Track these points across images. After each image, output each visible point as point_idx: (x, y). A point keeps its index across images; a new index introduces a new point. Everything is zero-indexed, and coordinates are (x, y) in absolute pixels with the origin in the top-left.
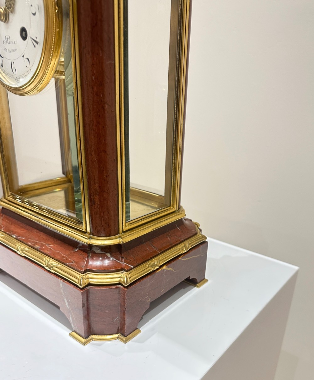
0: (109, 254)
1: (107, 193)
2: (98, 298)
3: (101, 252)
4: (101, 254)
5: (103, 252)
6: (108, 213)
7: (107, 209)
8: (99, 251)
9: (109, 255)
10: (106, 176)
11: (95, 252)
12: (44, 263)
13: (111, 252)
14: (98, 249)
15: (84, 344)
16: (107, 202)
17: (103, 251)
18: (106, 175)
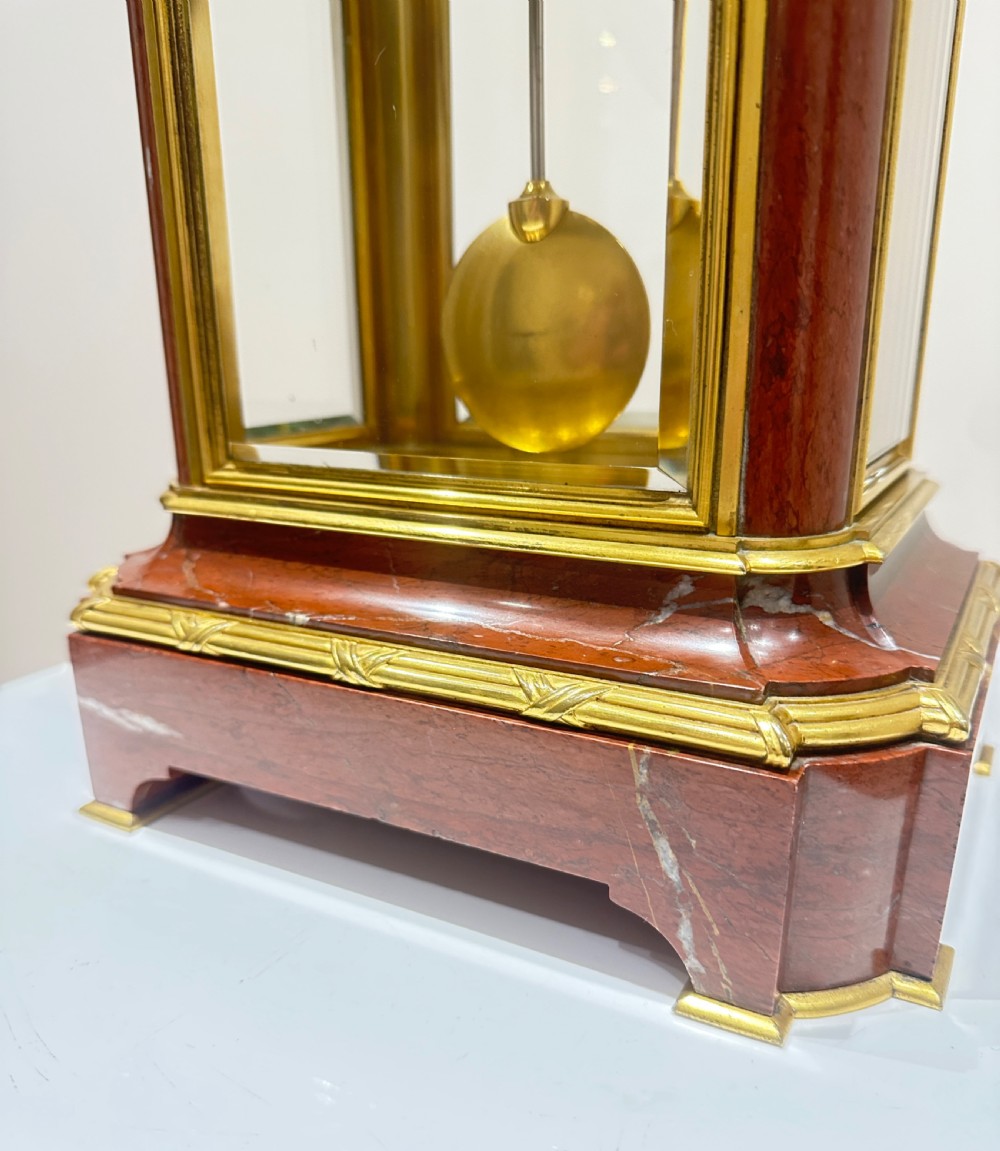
0: (827, 615)
1: (841, 316)
2: (840, 812)
3: (794, 610)
4: (796, 615)
5: (802, 609)
6: (835, 417)
7: (833, 396)
8: (785, 605)
9: (828, 619)
10: (848, 231)
11: (766, 610)
12: (519, 693)
13: (832, 604)
14: (776, 596)
15: (778, 1041)
16: (837, 362)
17: (801, 604)
18: (848, 229)
